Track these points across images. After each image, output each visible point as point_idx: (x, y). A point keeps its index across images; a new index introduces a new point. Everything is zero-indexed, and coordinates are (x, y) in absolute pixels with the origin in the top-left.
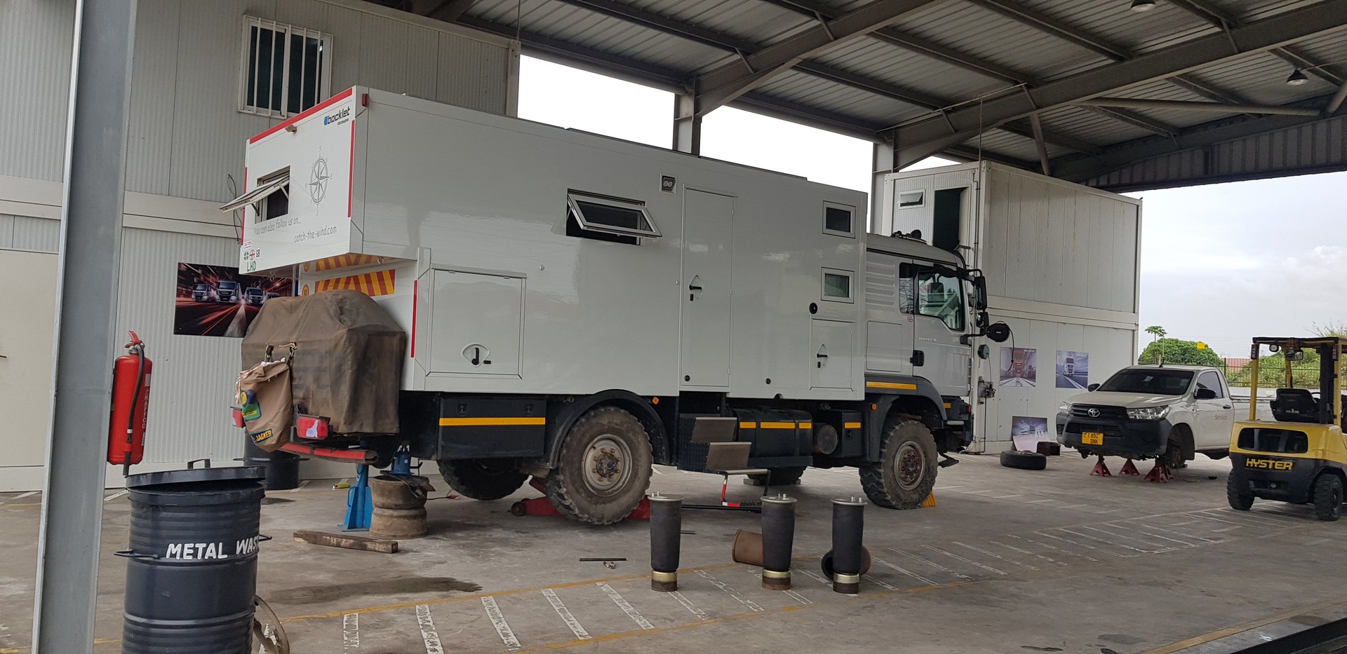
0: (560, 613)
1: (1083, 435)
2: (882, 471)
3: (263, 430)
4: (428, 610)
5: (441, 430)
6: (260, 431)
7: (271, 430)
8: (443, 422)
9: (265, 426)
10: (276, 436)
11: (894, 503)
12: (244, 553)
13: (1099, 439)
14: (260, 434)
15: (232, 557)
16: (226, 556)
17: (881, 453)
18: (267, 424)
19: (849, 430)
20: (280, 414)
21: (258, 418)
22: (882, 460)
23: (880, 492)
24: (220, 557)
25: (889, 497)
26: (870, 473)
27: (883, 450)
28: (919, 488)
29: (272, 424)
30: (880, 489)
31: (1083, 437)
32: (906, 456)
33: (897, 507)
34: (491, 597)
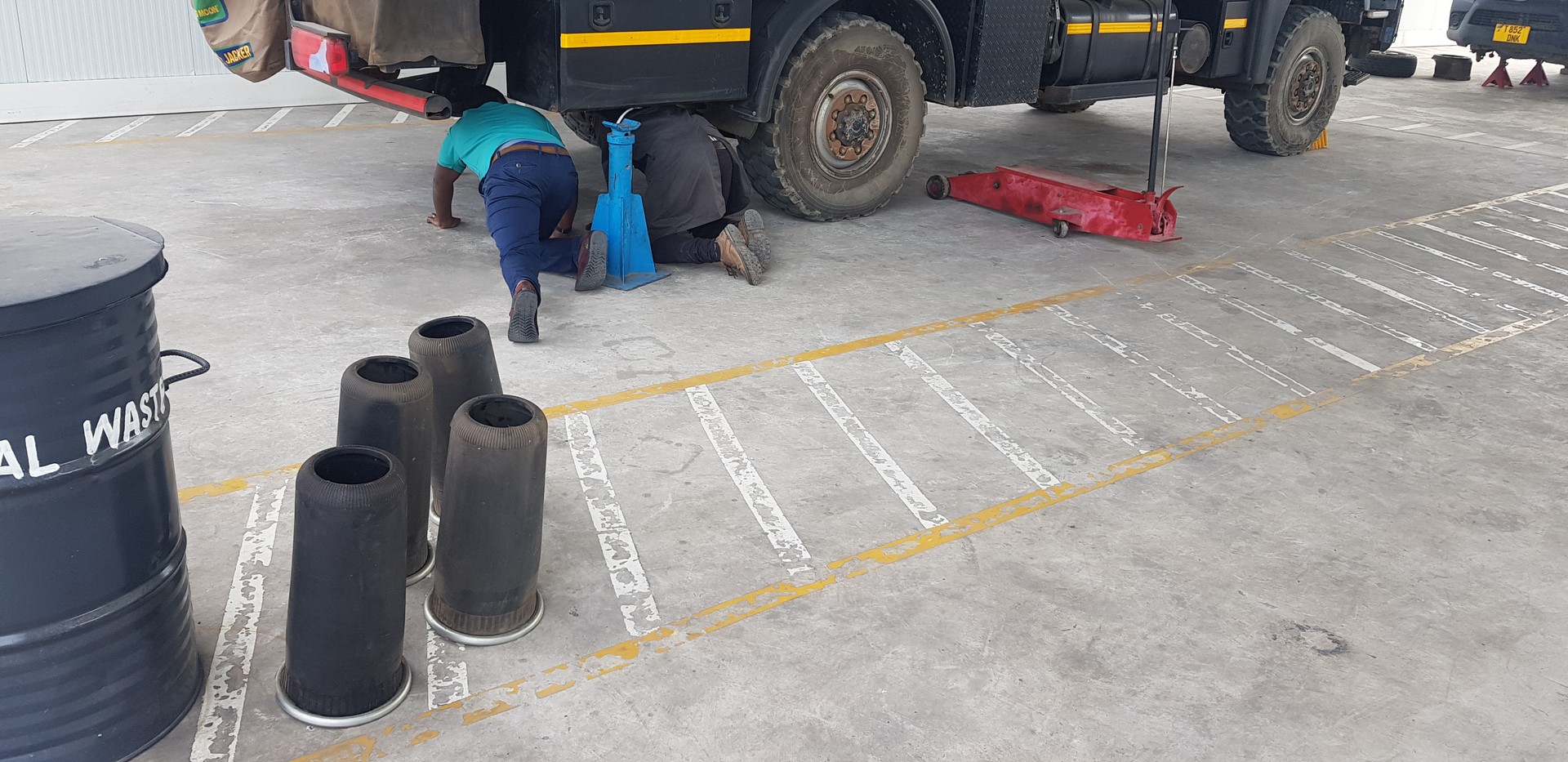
0: (849, 435)
1: (1497, 29)
2: (1267, 98)
3: (236, 44)
4: (590, 433)
5: (563, 56)
6: (231, 45)
7: (248, 44)
8: (568, 41)
9: (237, 37)
10: (260, 56)
11: (1275, 147)
12: (114, 444)
13: (1523, 35)
14: (230, 50)
15: (76, 466)
16: (54, 468)
17: (1270, 69)
18: (240, 32)
19: (1229, 33)
20: (261, 14)
21: (224, 20)
22: (1269, 81)
23: (1258, 132)
24: (37, 471)
25: (1271, 139)
26: (1246, 102)
27: (1275, 64)
28: (1312, 122)
29: (250, 33)
30: (1260, 128)
31: (1496, 32)
32: (1304, 72)
33: (1278, 153)
34: (703, 388)
